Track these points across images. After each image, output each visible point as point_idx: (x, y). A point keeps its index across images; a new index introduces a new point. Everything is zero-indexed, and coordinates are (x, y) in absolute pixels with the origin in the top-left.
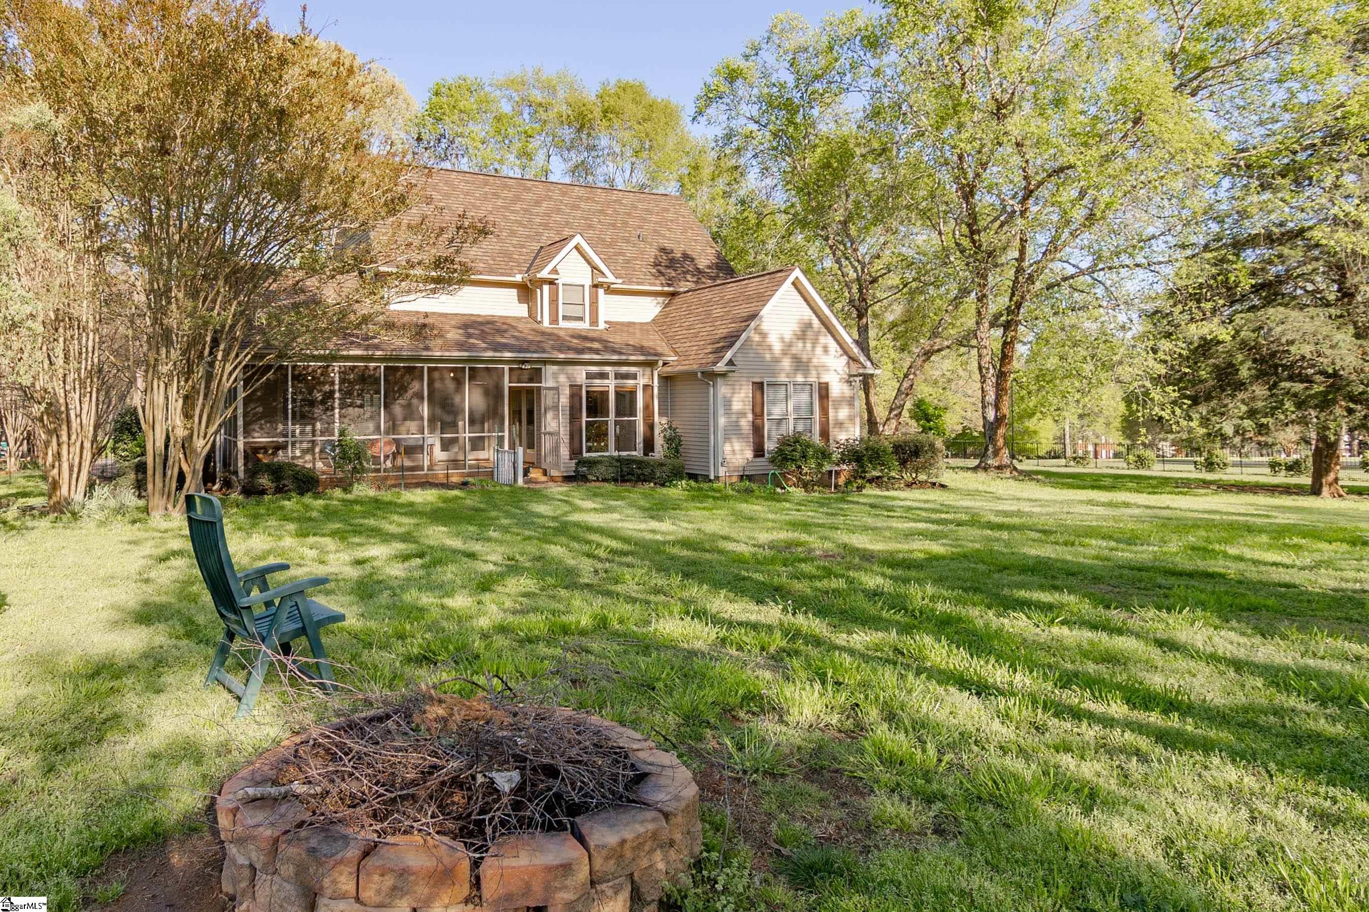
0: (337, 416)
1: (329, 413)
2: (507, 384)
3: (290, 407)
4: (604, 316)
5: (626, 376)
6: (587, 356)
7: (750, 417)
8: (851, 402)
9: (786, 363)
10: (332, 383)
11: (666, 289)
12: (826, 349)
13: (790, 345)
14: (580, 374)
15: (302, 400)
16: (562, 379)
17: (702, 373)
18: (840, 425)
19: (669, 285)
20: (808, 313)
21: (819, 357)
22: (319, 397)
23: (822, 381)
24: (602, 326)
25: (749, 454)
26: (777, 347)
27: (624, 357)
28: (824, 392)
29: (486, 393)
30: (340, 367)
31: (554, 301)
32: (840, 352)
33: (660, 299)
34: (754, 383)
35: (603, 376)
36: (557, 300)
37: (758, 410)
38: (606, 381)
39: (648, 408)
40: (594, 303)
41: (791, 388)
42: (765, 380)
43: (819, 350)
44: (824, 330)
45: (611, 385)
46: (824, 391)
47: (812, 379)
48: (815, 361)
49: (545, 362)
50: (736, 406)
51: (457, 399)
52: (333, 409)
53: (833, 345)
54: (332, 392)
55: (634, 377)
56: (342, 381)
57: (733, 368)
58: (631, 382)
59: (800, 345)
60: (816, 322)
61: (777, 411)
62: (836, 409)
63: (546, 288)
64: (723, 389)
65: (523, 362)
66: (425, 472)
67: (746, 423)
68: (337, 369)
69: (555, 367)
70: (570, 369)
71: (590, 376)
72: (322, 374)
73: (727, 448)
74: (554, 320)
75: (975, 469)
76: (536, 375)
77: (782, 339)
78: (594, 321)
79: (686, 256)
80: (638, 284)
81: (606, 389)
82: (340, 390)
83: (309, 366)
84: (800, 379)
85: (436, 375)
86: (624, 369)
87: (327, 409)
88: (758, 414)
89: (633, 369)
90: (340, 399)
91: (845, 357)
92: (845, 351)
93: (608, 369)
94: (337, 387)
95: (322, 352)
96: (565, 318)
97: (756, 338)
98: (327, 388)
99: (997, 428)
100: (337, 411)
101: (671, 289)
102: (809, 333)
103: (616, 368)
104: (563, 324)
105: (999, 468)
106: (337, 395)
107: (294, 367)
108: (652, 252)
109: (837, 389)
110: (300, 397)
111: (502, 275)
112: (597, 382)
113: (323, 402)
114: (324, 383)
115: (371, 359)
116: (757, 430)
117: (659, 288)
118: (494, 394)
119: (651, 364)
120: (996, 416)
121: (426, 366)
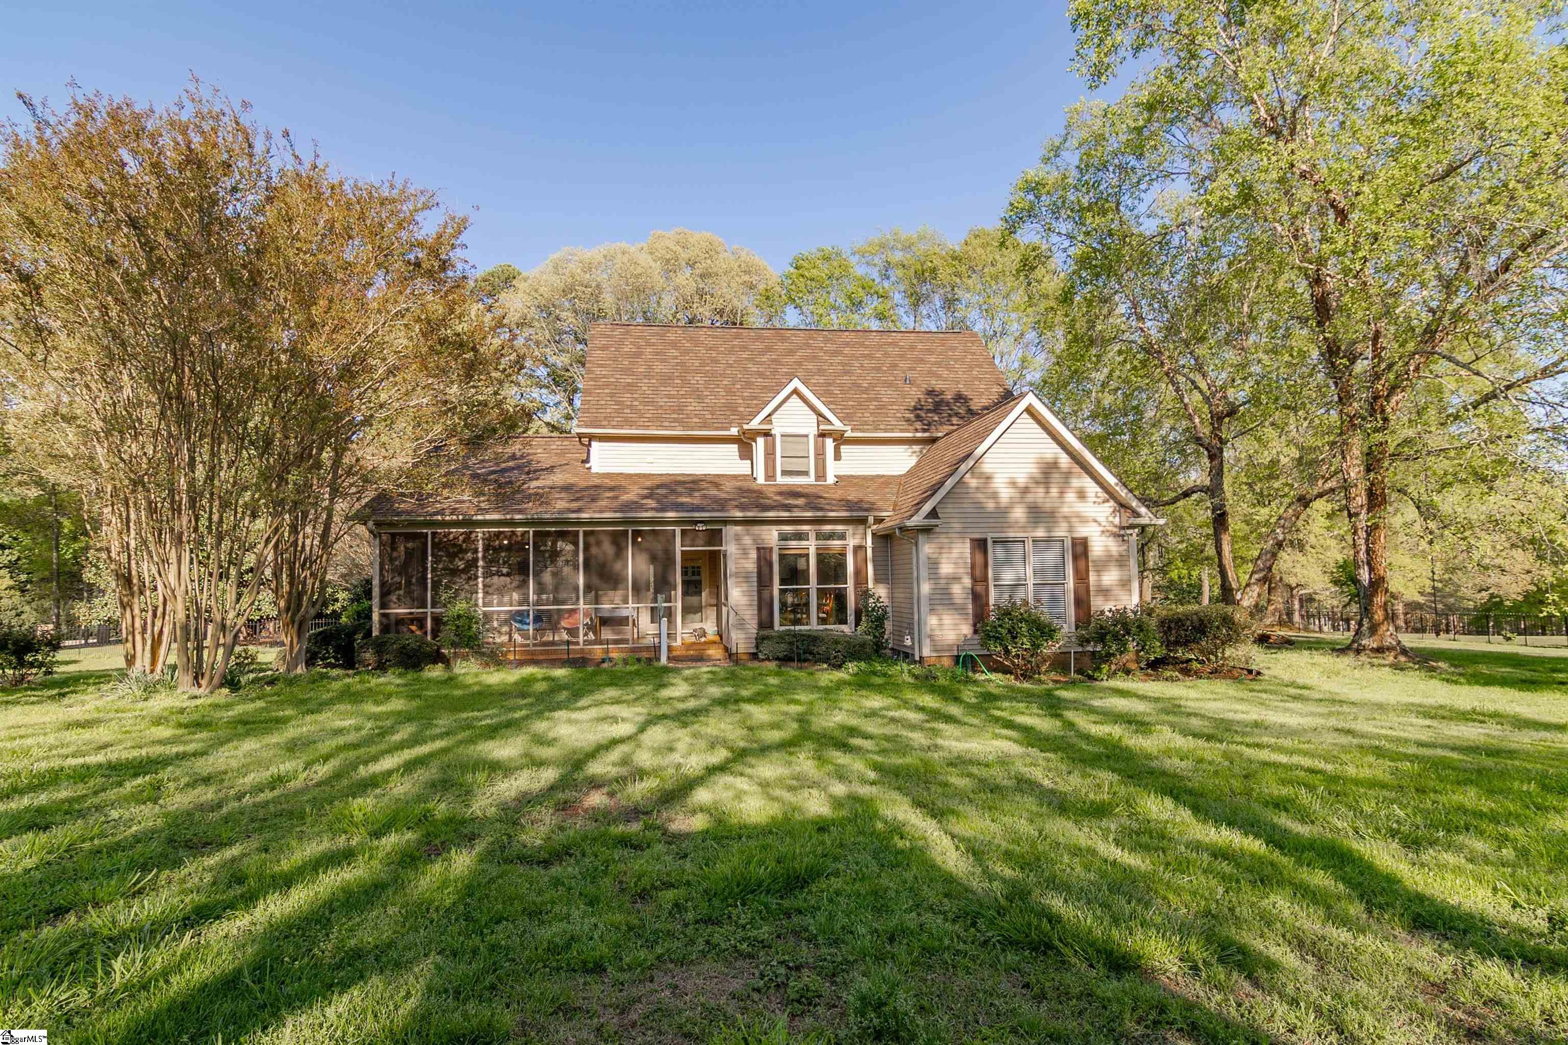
0: (480, 586)
1: (471, 583)
2: (678, 548)
3: (429, 576)
4: (833, 470)
5: (831, 536)
6: (771, 514)
7: (967, 581)
8: (1121, 561)
9: (1019, 513)
10: (476, 551)
11: (919, 435)
12: (1082, 495)
13: (1025, 490)
14: (771, 535)
15: (443, 569)
16: (747, 540)
17: (900, 528)
18: (1105, 592)
19: (924, 431)
20: (1051, 450)
21: (1071, 504)
22: (461, 565)
23: (1076, 535)
24: (831, 480)
25: (966, 629)
26: (1005, 494)
27: (820, 514)
28: (1079, 549)
29: (653, 559)
30: (484, 533)
31: (770, 454)
32: (1103, 495)
33: (917, 448)
34: (972, 540)
35: (800, 536)
36: (774, 454)
37: (978, 573)
38: (804, 543)
39: (860, 575)
40: (820, 454)
41: (1029, 545)
42: (990, 537)
43: (1071, 496)
44: (1077, 469)
45: (811, 546)
46: (1081, 549)
47: (1061, 531)
48: (1065, 510)
49: (726, 522)
50: (946, 569)
51: (618, 566)
52: (477, 578)
53: (1092, 488)
54: (476, 560)
55: (842, 537)
56: (486, 549)
57: (933, 522)
58: (836, 543)
59: (1041, 490)
60: (1064, 460)
61: (1008, 577)
62: (1098, 572)
63: (761, 441)
64: (927, 548)
65: (696, 523)
66: (581, 646)
67: (960, 591)
68: (480, 535)
69: (738, 528)
70: (757, 529)
71: (783, 537)
72: (464, 541)
73: (933, 621)
74: (770, 476)
75: (1341, 650)
76: (715, 537)
77: (1013, 484)
78: (821, 474)
79: (960, 397)
80: (886, 431)
81: (805, 552)
82: (484, 557)
83: (450, 533)
84: (1040, 533)
85: (592, 540)
86: (828, 528)
87: (470, 578)
88: (979, 578)
89: (840, 528)
90: (483, 567)
91: (1112, 503)
92: (1111, 494)
93: (805, 528)
94: (480, 555)
95: (455, 517)
96: (785, 473)
97: (973, 482)
98: (469, 555)
99: (1372, 595)
100: (480, 580)
101: (926, 435)
102: (1056, 476)
103: (817, 527)
104: (780, 480)
105: (1379, 650)
106: (481, 563)
107: (434, 534)
108: (915, 394)
109: (1100, 545)
110: (440, 566)
111: (717, 429)
112: (793, 543)
113: (465, 570)
114: (466, 551)
115: (512, 523)
116: (978, 598)
117: (910, 435)
118: (663, 561)
119: (863, 521)
120: (1370, 578)
121: (581, 530)
